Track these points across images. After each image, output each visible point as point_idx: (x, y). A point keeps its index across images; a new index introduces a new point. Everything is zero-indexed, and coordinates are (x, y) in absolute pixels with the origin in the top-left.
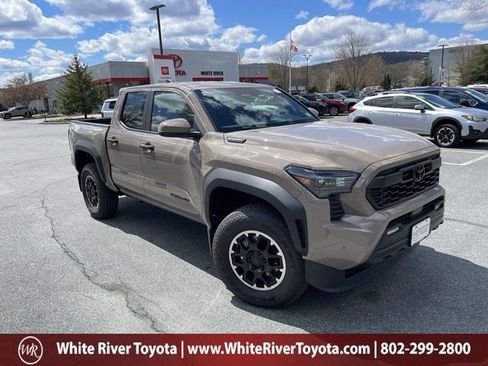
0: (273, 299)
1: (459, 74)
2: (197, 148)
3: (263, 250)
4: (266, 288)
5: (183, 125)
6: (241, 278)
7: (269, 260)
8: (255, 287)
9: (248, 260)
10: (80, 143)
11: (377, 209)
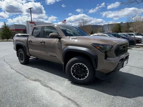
0: (84, 82)
1: (112, 31)
2: (60, 41)
3: (82, 68)
4: (82, 79)
5: (56, 34)
6: (74, 77)
7: (84, 71)
8: (78, 79)
9: (77, 71)
10: (18, 42)
11: (117, 56)
